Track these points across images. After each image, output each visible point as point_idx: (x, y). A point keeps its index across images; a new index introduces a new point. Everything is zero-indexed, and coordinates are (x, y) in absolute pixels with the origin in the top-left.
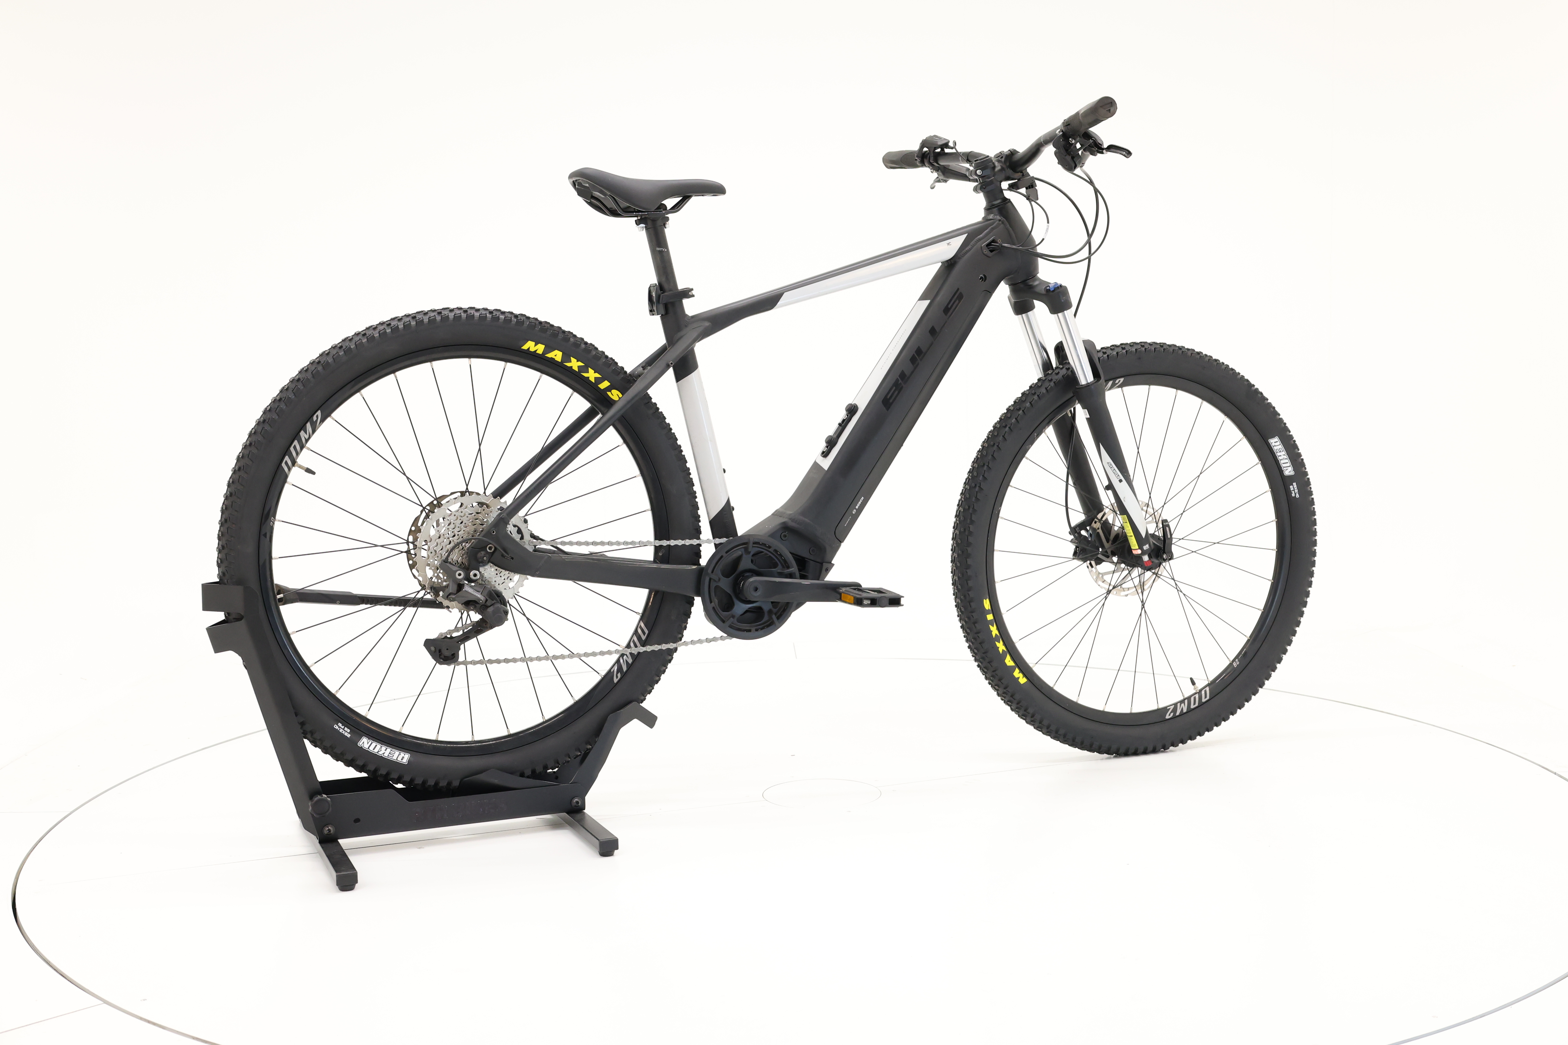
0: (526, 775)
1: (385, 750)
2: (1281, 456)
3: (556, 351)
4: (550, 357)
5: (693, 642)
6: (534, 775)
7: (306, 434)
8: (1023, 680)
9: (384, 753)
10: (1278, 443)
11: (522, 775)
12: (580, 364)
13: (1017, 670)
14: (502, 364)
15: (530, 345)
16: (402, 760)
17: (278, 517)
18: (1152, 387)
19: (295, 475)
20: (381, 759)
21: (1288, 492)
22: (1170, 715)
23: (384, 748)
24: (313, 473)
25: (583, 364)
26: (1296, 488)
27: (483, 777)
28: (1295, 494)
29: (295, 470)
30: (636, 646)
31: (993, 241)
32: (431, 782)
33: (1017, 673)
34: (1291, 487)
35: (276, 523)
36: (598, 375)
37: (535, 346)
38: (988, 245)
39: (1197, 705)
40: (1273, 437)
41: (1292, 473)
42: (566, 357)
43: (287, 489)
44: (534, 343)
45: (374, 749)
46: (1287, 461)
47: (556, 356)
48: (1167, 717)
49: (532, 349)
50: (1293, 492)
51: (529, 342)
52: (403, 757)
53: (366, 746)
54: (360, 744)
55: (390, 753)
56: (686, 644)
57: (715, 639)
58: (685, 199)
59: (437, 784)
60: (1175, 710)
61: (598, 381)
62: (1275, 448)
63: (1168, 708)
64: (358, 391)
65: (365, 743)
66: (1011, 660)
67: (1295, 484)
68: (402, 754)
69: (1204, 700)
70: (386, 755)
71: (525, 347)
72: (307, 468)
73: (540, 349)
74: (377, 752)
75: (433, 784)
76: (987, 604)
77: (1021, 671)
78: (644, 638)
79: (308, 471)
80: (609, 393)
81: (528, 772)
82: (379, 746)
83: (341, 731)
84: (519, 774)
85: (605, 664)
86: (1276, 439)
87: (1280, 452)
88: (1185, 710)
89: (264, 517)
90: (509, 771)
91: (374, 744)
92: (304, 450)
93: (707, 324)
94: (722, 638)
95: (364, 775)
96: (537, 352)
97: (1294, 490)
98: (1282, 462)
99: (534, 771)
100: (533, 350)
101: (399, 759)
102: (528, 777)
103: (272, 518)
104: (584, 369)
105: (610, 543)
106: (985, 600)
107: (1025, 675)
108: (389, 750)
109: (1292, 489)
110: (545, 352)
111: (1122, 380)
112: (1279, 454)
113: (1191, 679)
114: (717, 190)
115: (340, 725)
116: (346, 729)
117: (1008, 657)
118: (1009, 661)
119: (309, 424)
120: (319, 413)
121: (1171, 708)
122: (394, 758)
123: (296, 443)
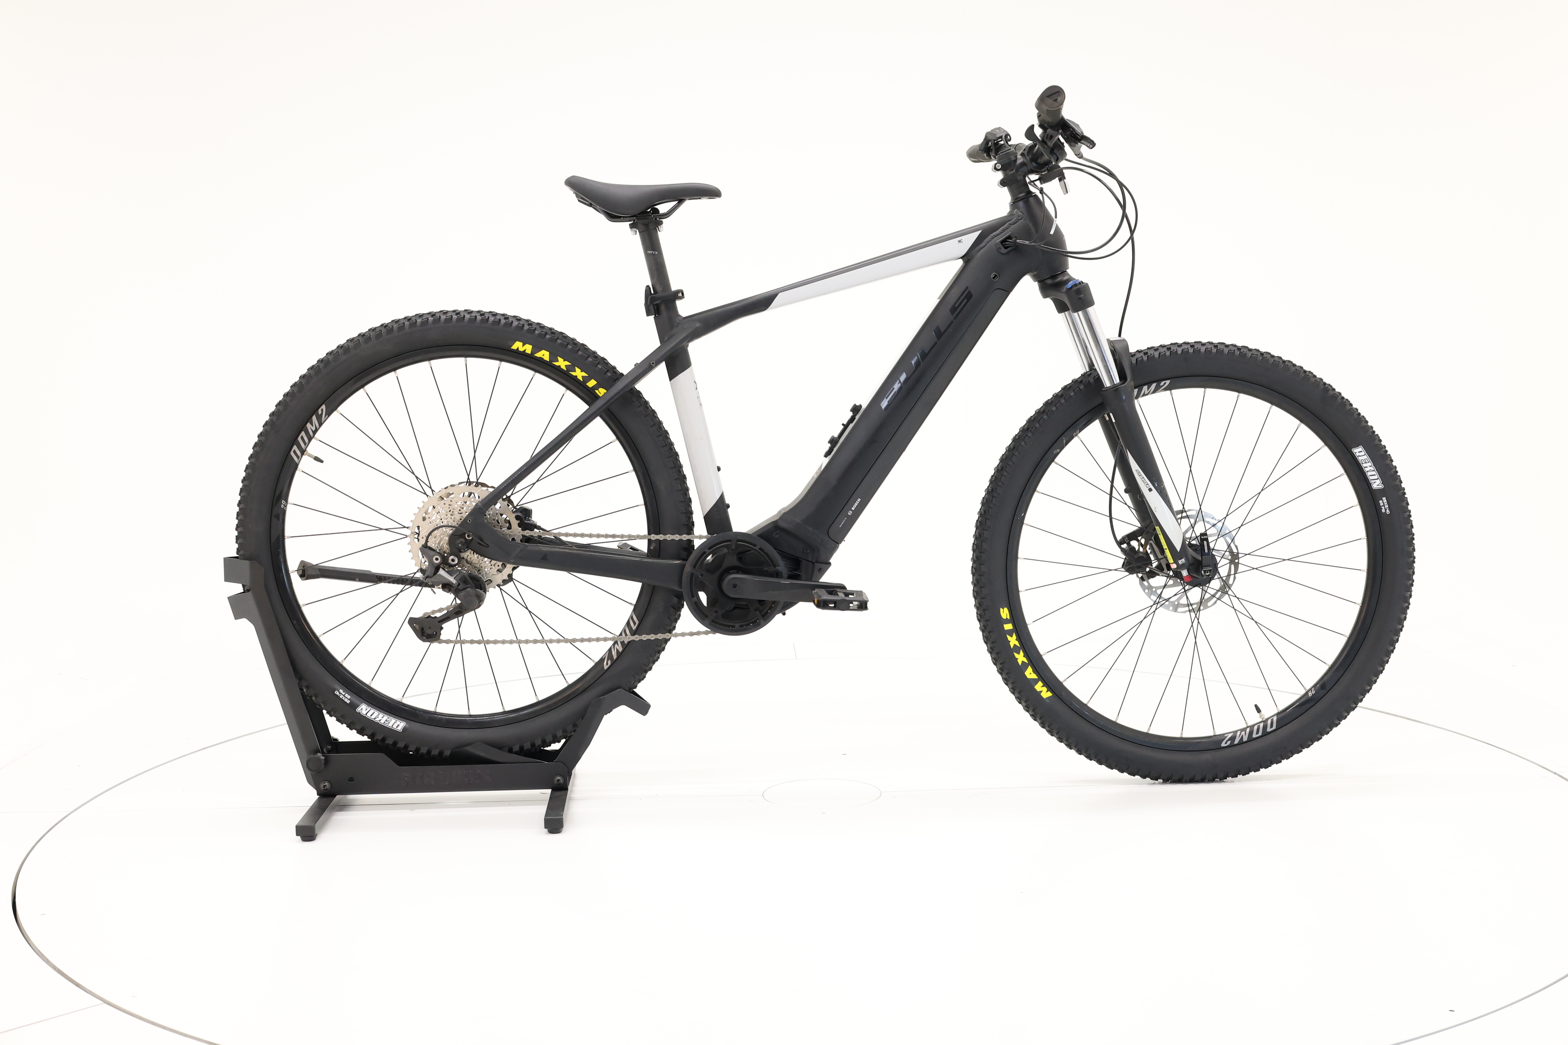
0: (514, 751)
1: (382, 718)
2: (1367, 467)
3: (543, 351)
4: (539, 356)
5: (683, 635)
6: (522, 752)
7: (313, 426)
8: (1046, 694)
9: (380, 720)
10: (1363, 453)
11: (510, 751)
12: (567, 363)
13: (1040, 684)
14: (496, 363)
15: (518, 345)
16: (397, 727)
17: (290, 499)
18: (1208, 390)
19: (305, 463)
20: (377, 724)
21: (1378, 508)
22: (1226, 743)
23: (381, 715)
24: (322, 461)
25: (570, 364)
26: (1386, 504)
27: (470, 749)
28: (1386, 510)
29: (305, 458)
30: (626, 635)
31: (1009, 237)
32: (424, 750)
33: (1039, 687)
34: (1381, 502)
35: (289, 506)
36: (585, 374)
37: (523, 346)
38: (1002, 242)
39: (1260, 734)
40: (1357, 446)
41: (1381, 486)
42: (554, 357)
43: (298, 476)
44: (522, 343)
45: (371, 716)
46: (1374, 473)
47: (543, 355)
48: (1223, 745)
49: (521, 349)
50: (1383, 507)
51: (517, 342)
52: (399, 725)
53: (364, 712)
54: (358, 710)
55: (386, 720)
56: (676, 635)
57: (698, 633)
58: (681, 202)
59: (429, 752)
61: (586, 380)
62: (1360, 458)
63: (1225, 735)
64: (363, 386)
65: (364, 709)
66: (1032, 673)
67: (1384, 499)
68: (398, 723)
69: (1269, 730)
70: (382, 722)
71: (514, 347)
72: (316, 457)
73: (528, 349)
74: (374, 719)
75: (425, 752)
76: (1005, 613)
77: (1045, 684)
78: (634, 628)
79: (317, 459)
80: (597, 391)
81: (516, 748)
82: (376, 713)
83: (341, 697)
84: (507, 749)
85: (599, 651)
86: (1360, 449)
87: (1366, 463)
88: (1245, 739)
89: (275, 499)
90: (497, 746)
91: (372, 711)
92: (313, 441)
93: (698, 325)
94: (706, 633)
95: (365, 739)
96: (526, 352)
97: (1384, 506)
98: (1369, 474)
99: (521, 748)
100: (522, 351)
101: (395, 726)
102: (516, 753)
103: (283, 501)
104: (571, 368)
105: (598, 536)
106: (1001, 610)
107: (1050, 689)
108: (386, 717)
109: (1382, 504)
110: (533, 352)
111: (1168, 382)
112: (1364, 465)
113: (1256, 706)
114: (712, 193)
115: (341, 691)
116: (347, 695)
117: (1030, 670)
118: (1031, 674)
119: (314, 418)
120: (324, 407)
121: (1230, 735)
122: (390, 725)
123: (303, 434)
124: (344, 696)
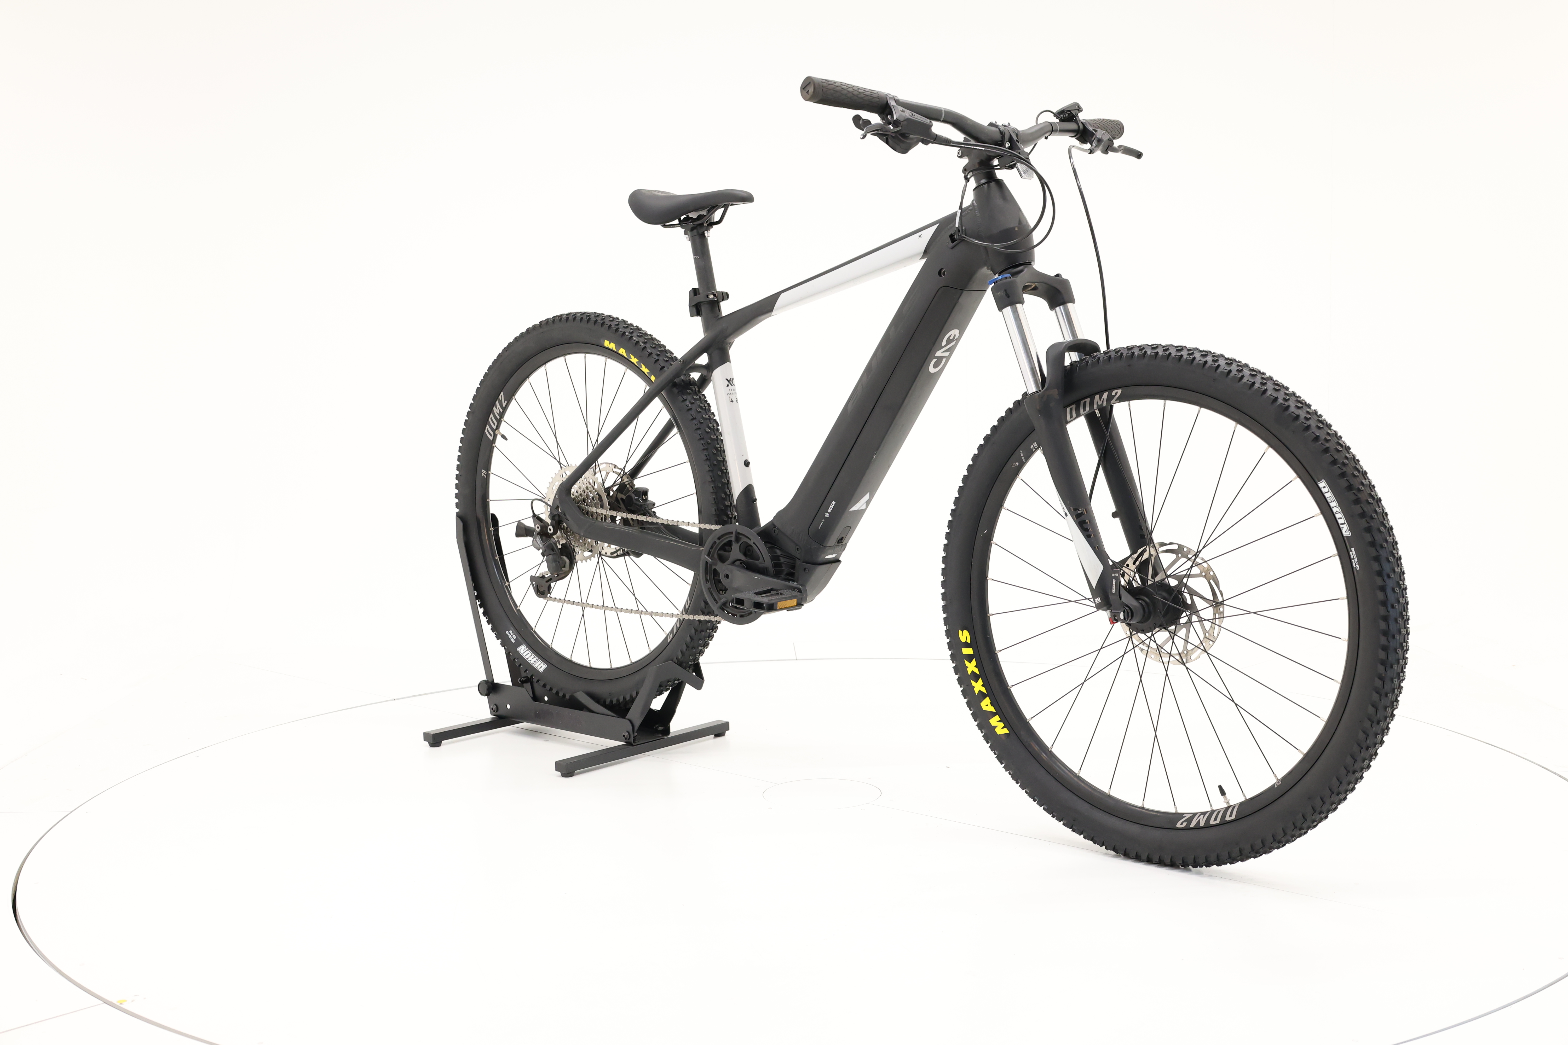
0: (604, 703)
1: (533, 659)
3: (621, 349)
4: (621, 354)
7: (497, 409)
8: (1001, 730)
9: (529, 661)
12: (637, 360)
13: (997, 718)
17: (492, 470)
18: (1166, 402)
19: (499, 441)
20: (528, 664)
21: (1350, 560)
22: (1182, 824)
23: (533, 656)
24: (506, 439)
26: (1355, 556)
28: (1356, 564)
29: (498, 437)
31: (957, 230)
33: (995, 721)
34: (1351, 553)
35: (491, 475)
36: (648, 370)
37: (610, 344)
38: (951, 235)
39: (1218, 821)
40: (1320, 479)
41: (1349, 533)
42: (628, 354)
43: (495, 452)
44: (608, 342)
45: (524, 656)
47: (623, 352)
48: (1179, 825)
50: (1353, 561)
51: (605, 341)
52: (541, 667)
53: (521, 652)
54: (519, 649)
55: (535, 661)
58: (728, 208)
60: (1189, 821)
61: (649, 375)
64: (528, 377)
65: (523, 649)
66: (989, 705)
67: (1353, 549)
68: (542, 664)
69: (1228, 818)
70: (532, 662)
71: (606, 345)
72: (503, 435)
73: (612, 346)
74: (527, 659)
76: (964, 636)
77: (1005, 719)
81: (608, 702)
82: (530, 654)
83: (510, 636)
84: (600, 701)
85: (669, 624)
86: (1324, 483)
87: (1331, 502)
88: (1202, 824)
91: (527, 652)
96: (613, 349)
97: (1354, 559)
98: (1337, 516)
99: (611, 703)
100: (611, 348)
102: (605, 706)
104: (638, 365)
106: (960, 632)
107: (1007, 726)
108: (536, 659)
109: (1352, 556)
110: (617, 349)
111: (1119, 391)
112: (1332, 505)
113: (1220, 787)
114: (747, 198)
115: (511, 632)
116: (514, 636)
117: (987, 701)
118: (987, 705)
119: (497, 402)
120: (502, 394)
121: (1189, 816)
122: (536, 666)
123: (491, 415)
124: (512, 636)
